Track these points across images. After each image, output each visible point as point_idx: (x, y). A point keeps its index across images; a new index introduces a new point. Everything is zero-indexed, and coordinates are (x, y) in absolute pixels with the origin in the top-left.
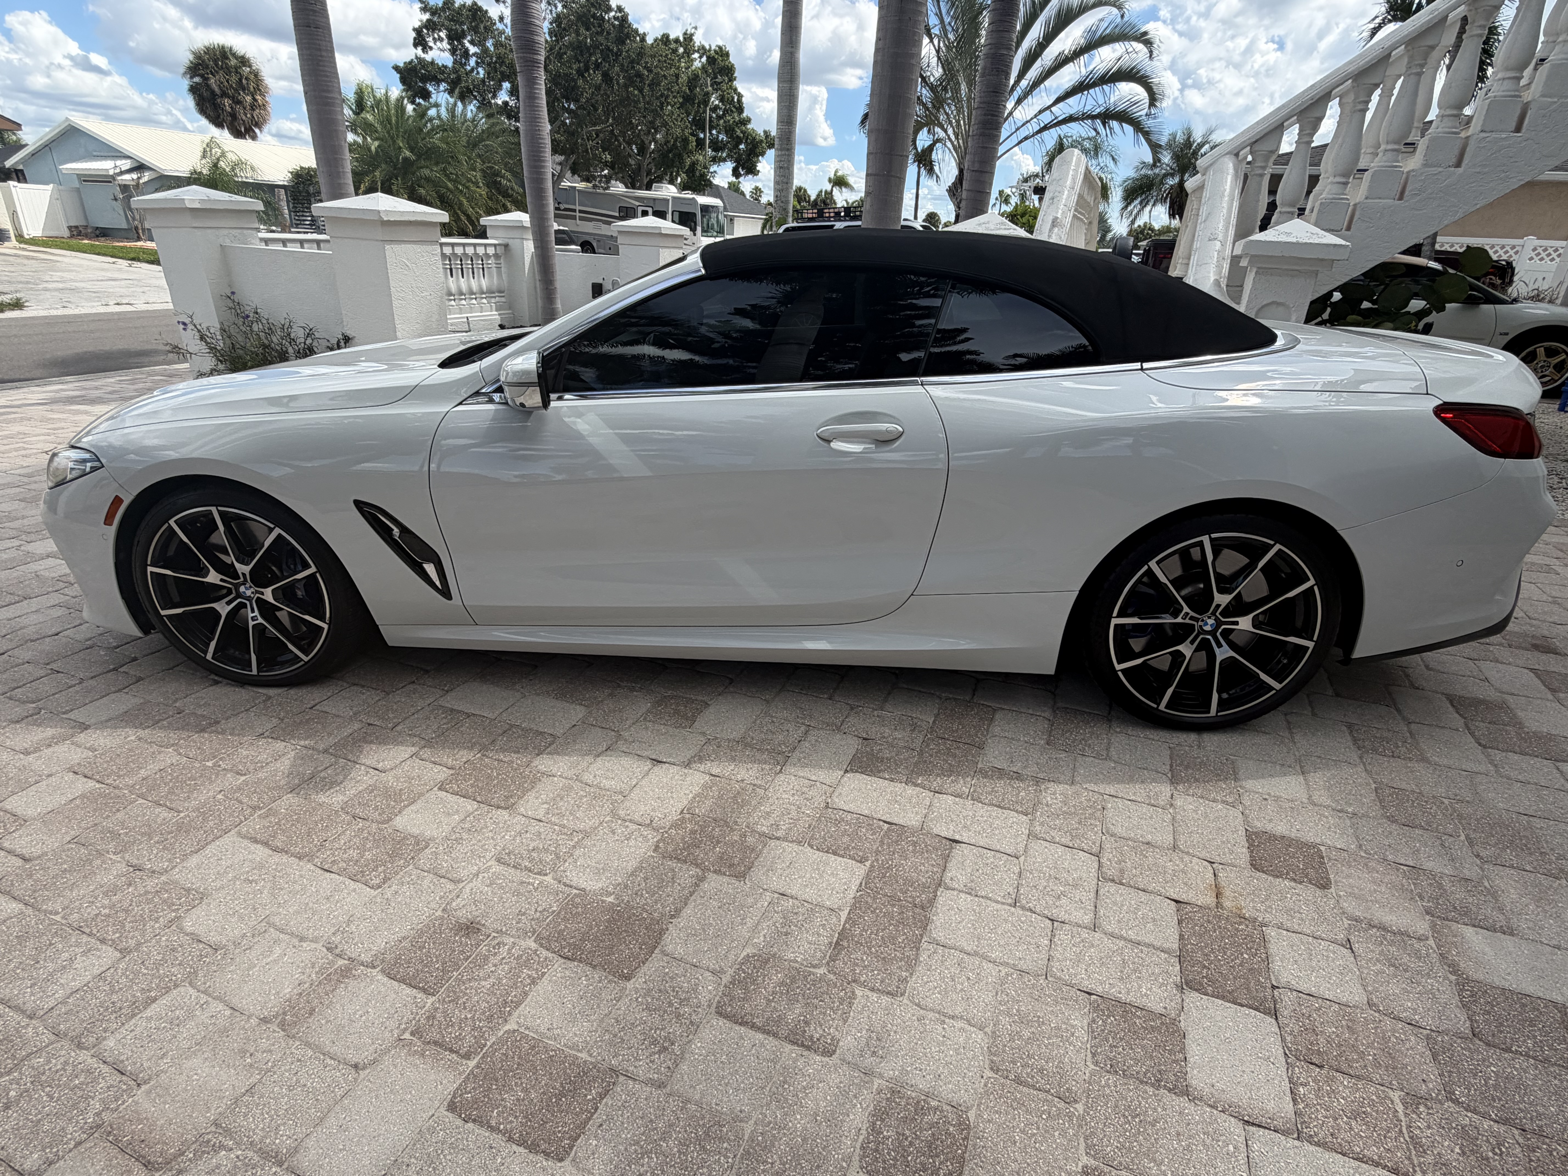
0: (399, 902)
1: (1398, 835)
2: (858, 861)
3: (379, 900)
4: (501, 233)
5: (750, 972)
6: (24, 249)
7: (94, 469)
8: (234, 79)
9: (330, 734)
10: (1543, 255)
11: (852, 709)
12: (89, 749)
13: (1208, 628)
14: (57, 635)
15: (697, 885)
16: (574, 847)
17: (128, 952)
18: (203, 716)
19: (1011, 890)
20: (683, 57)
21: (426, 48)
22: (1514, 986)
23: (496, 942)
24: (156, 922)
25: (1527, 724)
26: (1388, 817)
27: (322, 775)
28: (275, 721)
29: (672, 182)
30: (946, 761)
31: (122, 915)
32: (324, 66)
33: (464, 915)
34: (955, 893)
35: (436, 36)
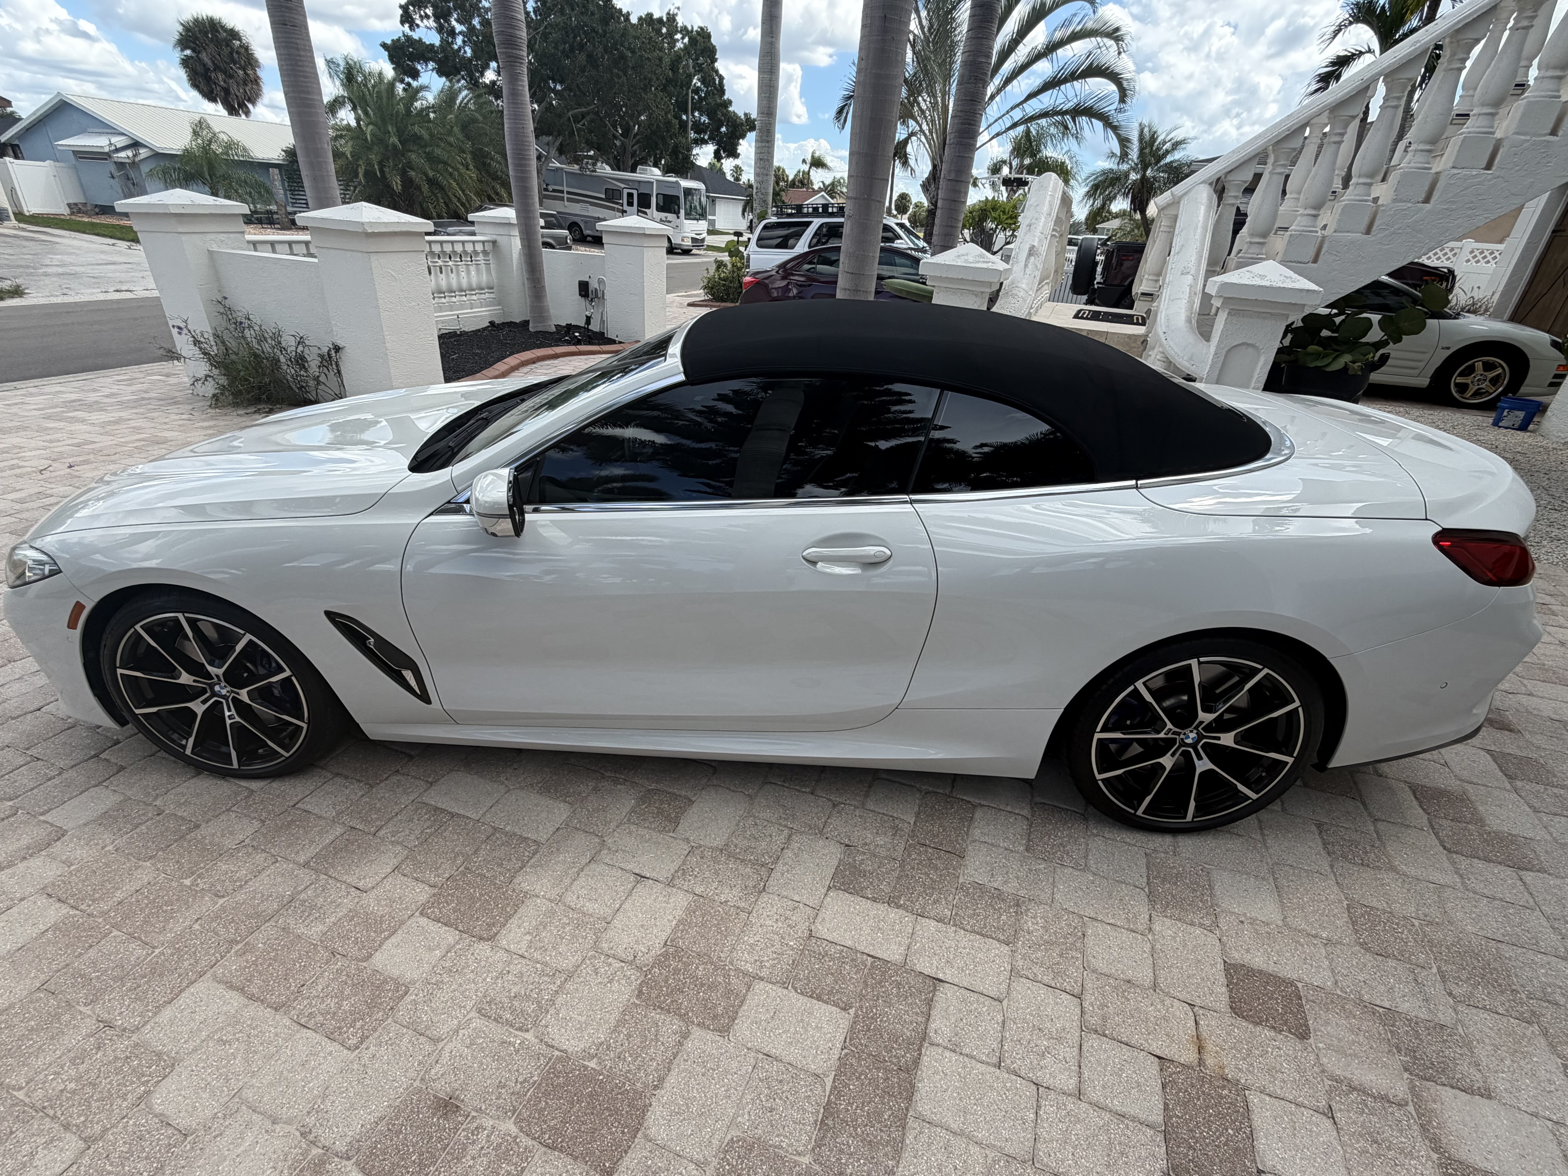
0: (377, 1070)
1: (1373, 967)
2: (842, 1009)
3: (356, 1067)
4: (488, 230)
5: (735, 1163)
6: (24, 230)
7: (53, 573)
8: (226, 51)
9: (312, 842)
10: (1480, 257)
11: (834, 806)
12: (64, 862)
13: (1189, 741)
14: (39, 710)
15: (680, 1044)
16: (557, 992)
17: (94, 1141)
18: (183, 818)
19: (995, 1045)
20: (666, 38)
21: (413, 26)
22: (1497, 1168)
23: (475, 1125)
24: (125, 1100)
25: (1488, 822)
26: (1361, 944)
27: (303, 896)
28: (256, 824)
29: (656, 165)
30: (926, 874)
31: (88, 1090)
32: (303, 66)
33: (442, 1088)
34: (940, 1050)
35: (422, 13)
